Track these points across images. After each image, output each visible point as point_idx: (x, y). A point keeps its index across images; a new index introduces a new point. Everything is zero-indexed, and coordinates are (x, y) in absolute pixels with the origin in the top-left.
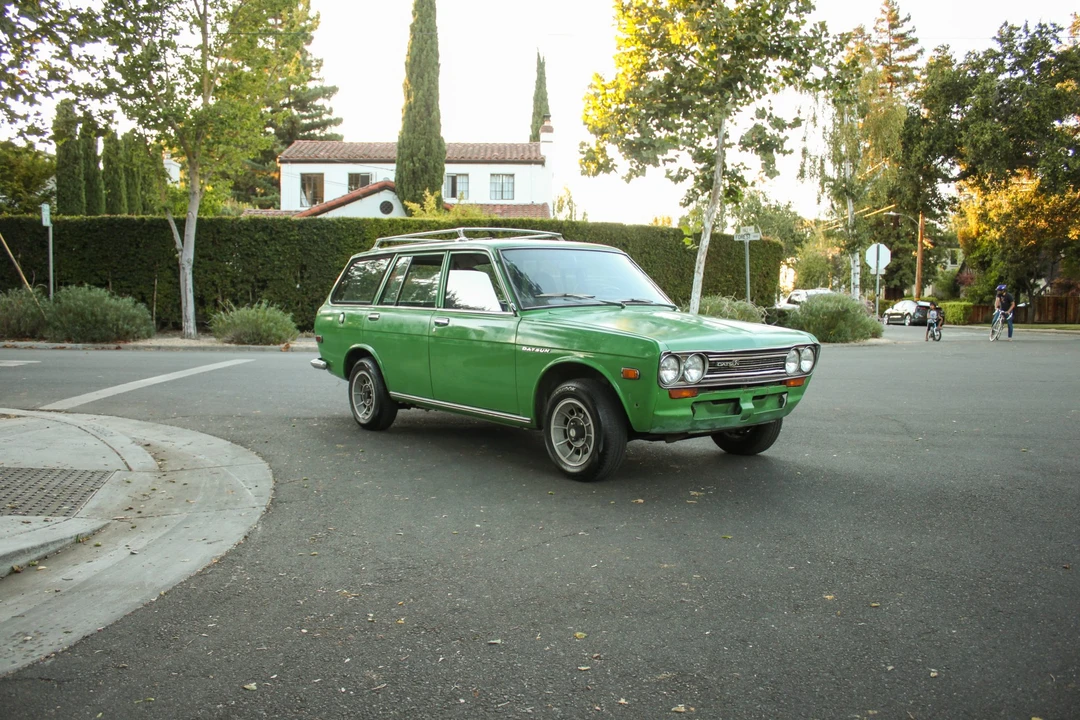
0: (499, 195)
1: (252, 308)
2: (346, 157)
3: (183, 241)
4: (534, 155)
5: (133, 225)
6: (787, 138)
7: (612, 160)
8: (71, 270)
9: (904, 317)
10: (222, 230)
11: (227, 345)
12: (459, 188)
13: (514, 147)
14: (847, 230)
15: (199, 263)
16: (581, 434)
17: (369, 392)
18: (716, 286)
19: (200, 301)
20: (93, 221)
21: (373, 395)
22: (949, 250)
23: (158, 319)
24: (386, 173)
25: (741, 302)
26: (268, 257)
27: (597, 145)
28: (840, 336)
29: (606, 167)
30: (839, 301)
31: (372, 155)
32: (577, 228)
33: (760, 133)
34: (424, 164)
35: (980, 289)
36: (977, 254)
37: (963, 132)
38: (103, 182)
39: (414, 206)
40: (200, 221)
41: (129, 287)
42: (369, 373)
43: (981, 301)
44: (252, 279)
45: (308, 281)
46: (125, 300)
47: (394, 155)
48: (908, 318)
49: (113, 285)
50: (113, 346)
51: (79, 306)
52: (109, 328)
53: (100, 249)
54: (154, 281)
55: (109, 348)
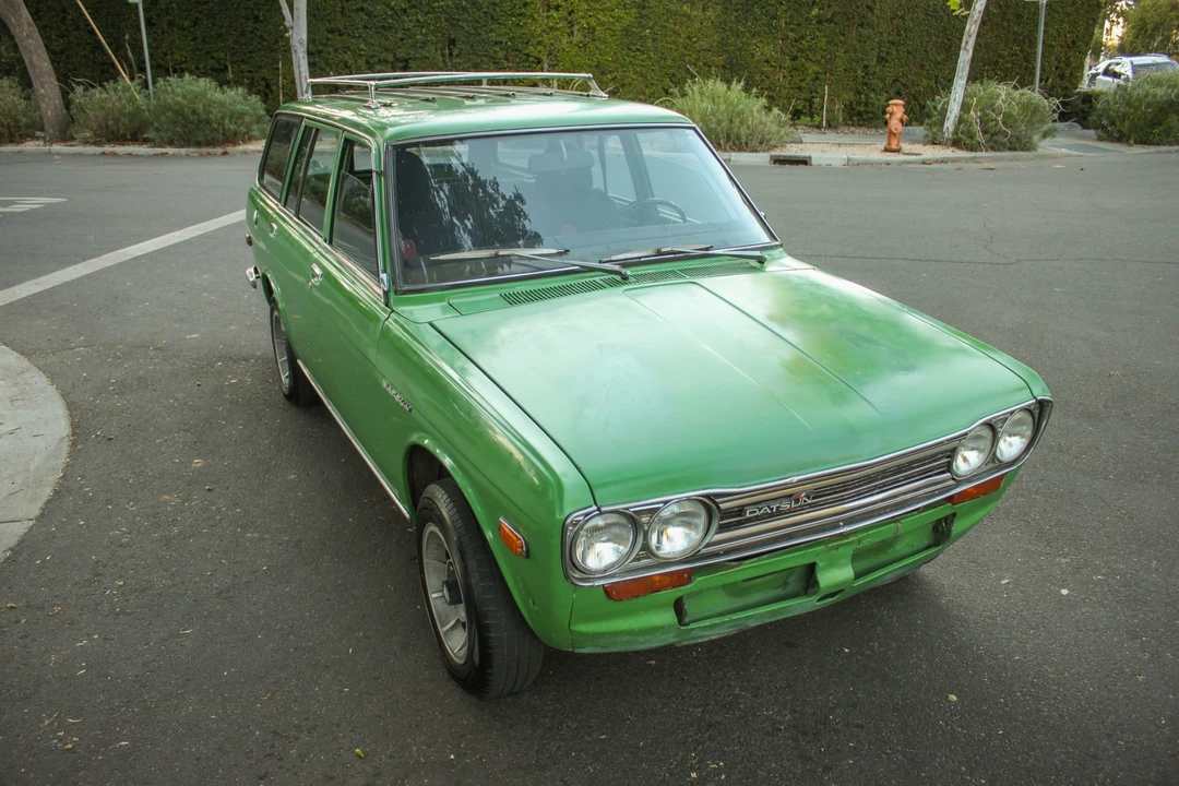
3: (292, 16)
8: (184, 53)
15: (328, 39)
25: (1025, 90)
26: (409, 29)
28: (1168, 136)
41: (249, 72)
44: (391, 58)
45: (458, 60)
46: (234, 93)
49: (233, 72)
50: (219, 150)
51: (177, 103)
52: (215, 129)
53: (214, 25)
54: (278, 63)
55: (215, 154)
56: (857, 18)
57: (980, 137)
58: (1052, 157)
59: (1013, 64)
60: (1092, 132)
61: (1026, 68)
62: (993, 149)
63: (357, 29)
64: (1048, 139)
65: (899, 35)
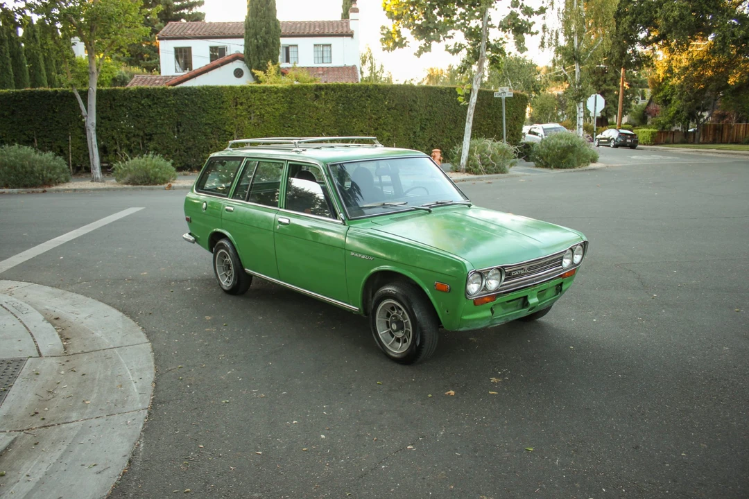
0: (320, 60)
1: (142, 157)
2: (207, 34)
3: (87, 109)
4: (345, 29)
5: (49, 96)
6: (534, 23)
7: (405, 38)
8: (5, 131)
9: (609, 140)
10: (116, 98)
11: (126, 186)
12: (291, 55)
13: (331, 23)
14: (575, 85)
15: (101, 123)
16: (401, 326)
17: (229, 266)
18: (480, 128)
19: (103, 151)
20: (18, 93)
21: (232, 268)
22: (641, 89)
23: (74, 165)
24: (236, 46)
25: (499, 142)
26: (153, 117)
27: (393, 28)
28: (569, 164)
29: (400, 44)
30: (569, 139)
31: (227, 32)
32: (379, 89)
33: (514, 19)
34: (265, 40)
35: (662, 120)
36: (661, 94)
37: (658, 9)
38: (25, 58)
39: (259, 73)
40: (99, 92)
41: (49, 142)
42: (228, 251)
43: (663, 128)
44: (141, 134)
45: (183, 134)
46: (47, 155)
47: (243, 32)
48: (612, 141)
49: (38, 143)
50: (40, 190)
51: (12, 161)
52: (36, 177)
53: (26, 114)
54: (68, 137)
55: (38, 192)
56: (408, 106)
57: (481, 167)
58: (516, 176)
59: (489, 129)
60: (532, 163)
61: (495, 131)
62: (487, 173)
63: (120, 117)
64: (513, 167)
65: (430, 115)
